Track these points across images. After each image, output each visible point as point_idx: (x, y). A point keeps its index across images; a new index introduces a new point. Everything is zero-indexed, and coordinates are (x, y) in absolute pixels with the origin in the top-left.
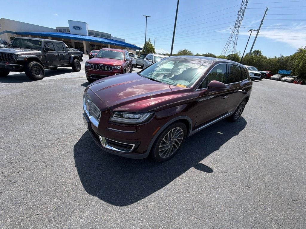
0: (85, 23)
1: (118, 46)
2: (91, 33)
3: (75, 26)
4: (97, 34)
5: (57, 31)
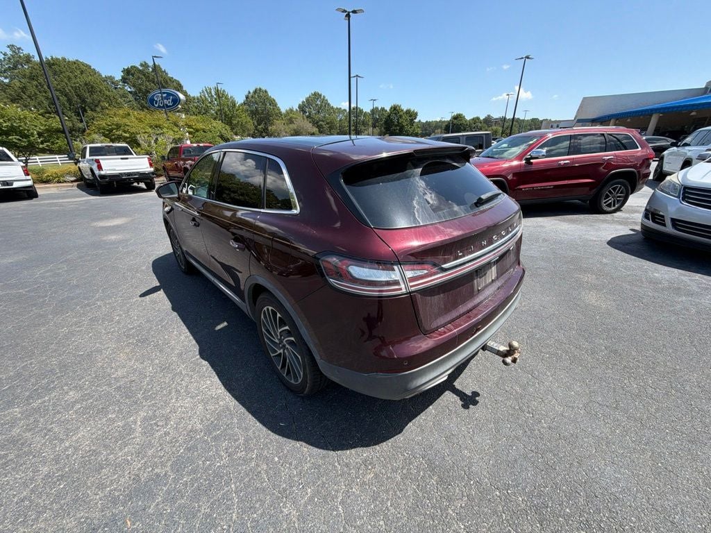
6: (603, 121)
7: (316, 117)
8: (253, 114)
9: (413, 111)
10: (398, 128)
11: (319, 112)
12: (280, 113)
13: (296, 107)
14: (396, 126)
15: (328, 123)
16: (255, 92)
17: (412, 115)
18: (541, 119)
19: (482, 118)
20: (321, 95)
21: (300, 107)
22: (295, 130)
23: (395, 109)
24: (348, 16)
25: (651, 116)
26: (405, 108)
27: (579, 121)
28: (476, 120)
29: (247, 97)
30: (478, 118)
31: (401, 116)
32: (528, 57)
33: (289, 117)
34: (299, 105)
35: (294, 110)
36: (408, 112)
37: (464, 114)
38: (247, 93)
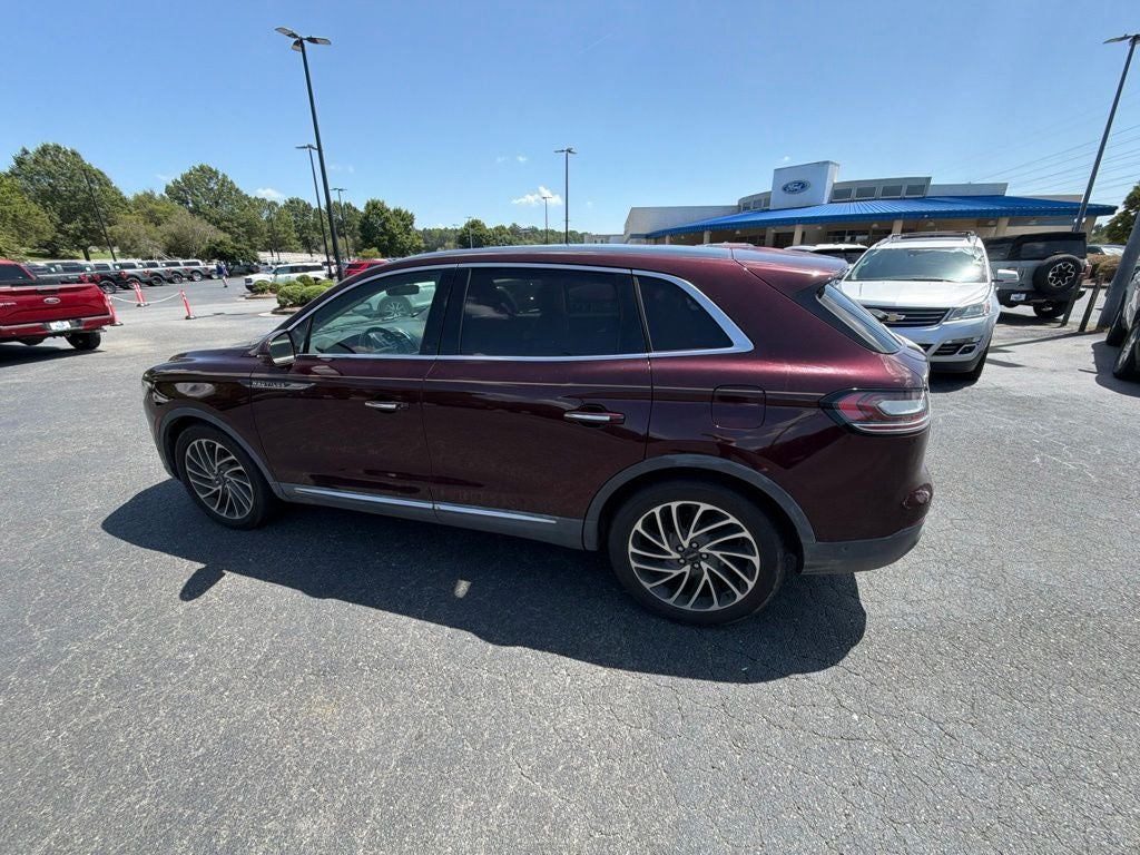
0: (827, 162)
1: (943, 220)
2: (841, 194)
3: (787, 185)
4: (865, 191)
5: (739, 212)
6: (656, 237)
7: (215, 213)
8: (47, 198)
9: (406, 212)
10: (386, 238)
11: (217, 203)
12: (123, 200)
13: (159, 191)
14: (382, 234)
15: (242, 225)
16: (44, 151)
17: (406, 219)
18: (580, 232)
19: (507, 227)
20: (216, 173)
21: (168, 190)
22: (172, 235)
23: (374, 207)
24: (300, 43)
25: (702, 233)
26: (391, 205)
27: (633, 236)
28: (500, 229)
29: (20, 162)
30: (503, 228)
31: (387, 219)
32: (569, 151)
33: (147, 208)
34: (167, 187)
35: (157, 195)
36: (397, 213)
37: (483, 221)
38: (18, 153)
